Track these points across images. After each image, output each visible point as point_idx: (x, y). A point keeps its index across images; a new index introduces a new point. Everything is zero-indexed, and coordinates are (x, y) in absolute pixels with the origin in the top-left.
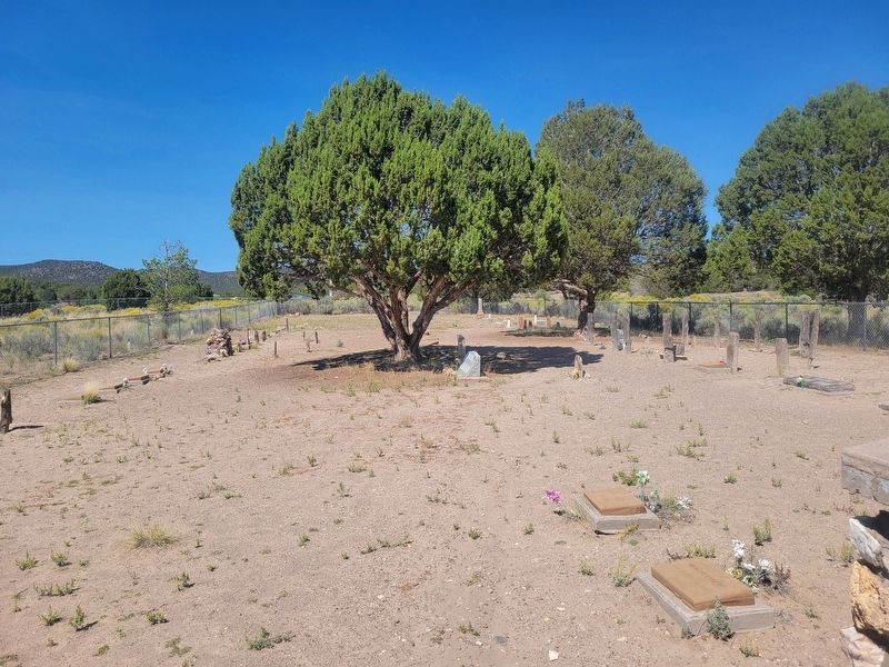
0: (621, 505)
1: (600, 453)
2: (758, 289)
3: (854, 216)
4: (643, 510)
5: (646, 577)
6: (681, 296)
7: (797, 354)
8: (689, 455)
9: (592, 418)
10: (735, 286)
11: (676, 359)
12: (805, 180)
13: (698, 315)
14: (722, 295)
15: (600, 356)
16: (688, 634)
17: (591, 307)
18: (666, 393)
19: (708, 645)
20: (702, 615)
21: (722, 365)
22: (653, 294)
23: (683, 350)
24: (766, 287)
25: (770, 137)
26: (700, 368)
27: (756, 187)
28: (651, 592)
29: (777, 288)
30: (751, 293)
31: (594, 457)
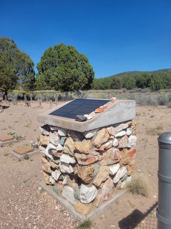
0: (8, 139)
1: (5, 129)
2: (50, 89)
3: (64, 73)
4: (13, 139)
5: (12, 152)
6: (32, 91)
7: (55, 103)
8: (27, 127)
9: (4, 121)
10: (45, 89)
11: (28, 106)
12: (55, 64)
13: (35, 96)
14: (42, 91)
15: (8, 107)
16: (20, 160)
17: (6, 94)
18: (24, 114)
19: (24, 161)
20: (23, 156)
21: (39, 107)
22: (25, 91)
23: (30, 104)
24: (52, 89)
25: (47, 53)
26: (34, 108)
27: (45, 65)
28: (13, 155)
29: (54, 89)
30: (49, 90)
31: (4, 130)
